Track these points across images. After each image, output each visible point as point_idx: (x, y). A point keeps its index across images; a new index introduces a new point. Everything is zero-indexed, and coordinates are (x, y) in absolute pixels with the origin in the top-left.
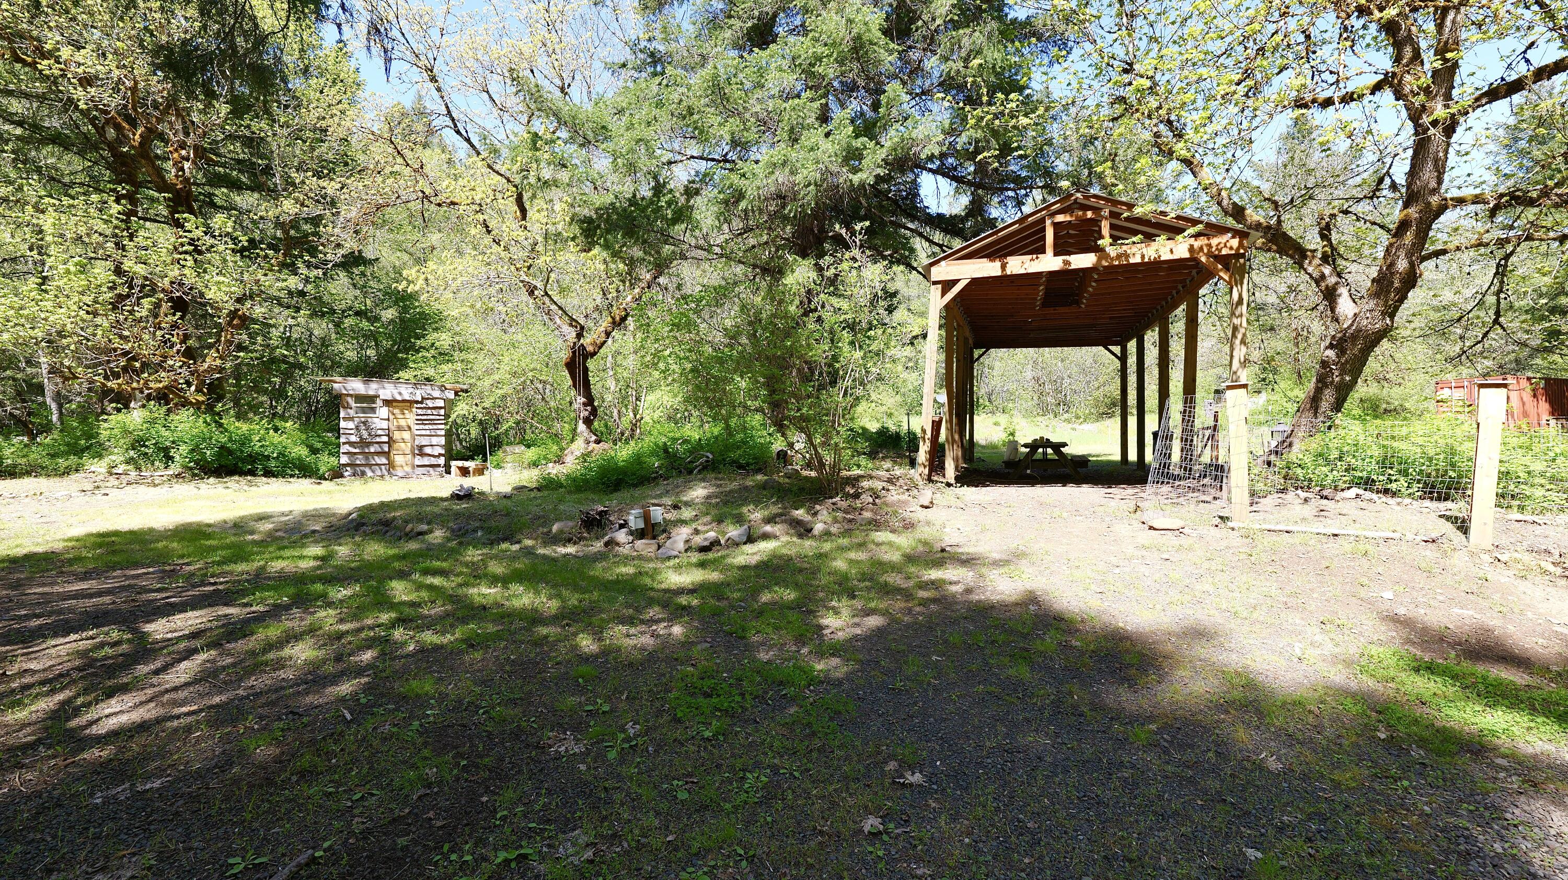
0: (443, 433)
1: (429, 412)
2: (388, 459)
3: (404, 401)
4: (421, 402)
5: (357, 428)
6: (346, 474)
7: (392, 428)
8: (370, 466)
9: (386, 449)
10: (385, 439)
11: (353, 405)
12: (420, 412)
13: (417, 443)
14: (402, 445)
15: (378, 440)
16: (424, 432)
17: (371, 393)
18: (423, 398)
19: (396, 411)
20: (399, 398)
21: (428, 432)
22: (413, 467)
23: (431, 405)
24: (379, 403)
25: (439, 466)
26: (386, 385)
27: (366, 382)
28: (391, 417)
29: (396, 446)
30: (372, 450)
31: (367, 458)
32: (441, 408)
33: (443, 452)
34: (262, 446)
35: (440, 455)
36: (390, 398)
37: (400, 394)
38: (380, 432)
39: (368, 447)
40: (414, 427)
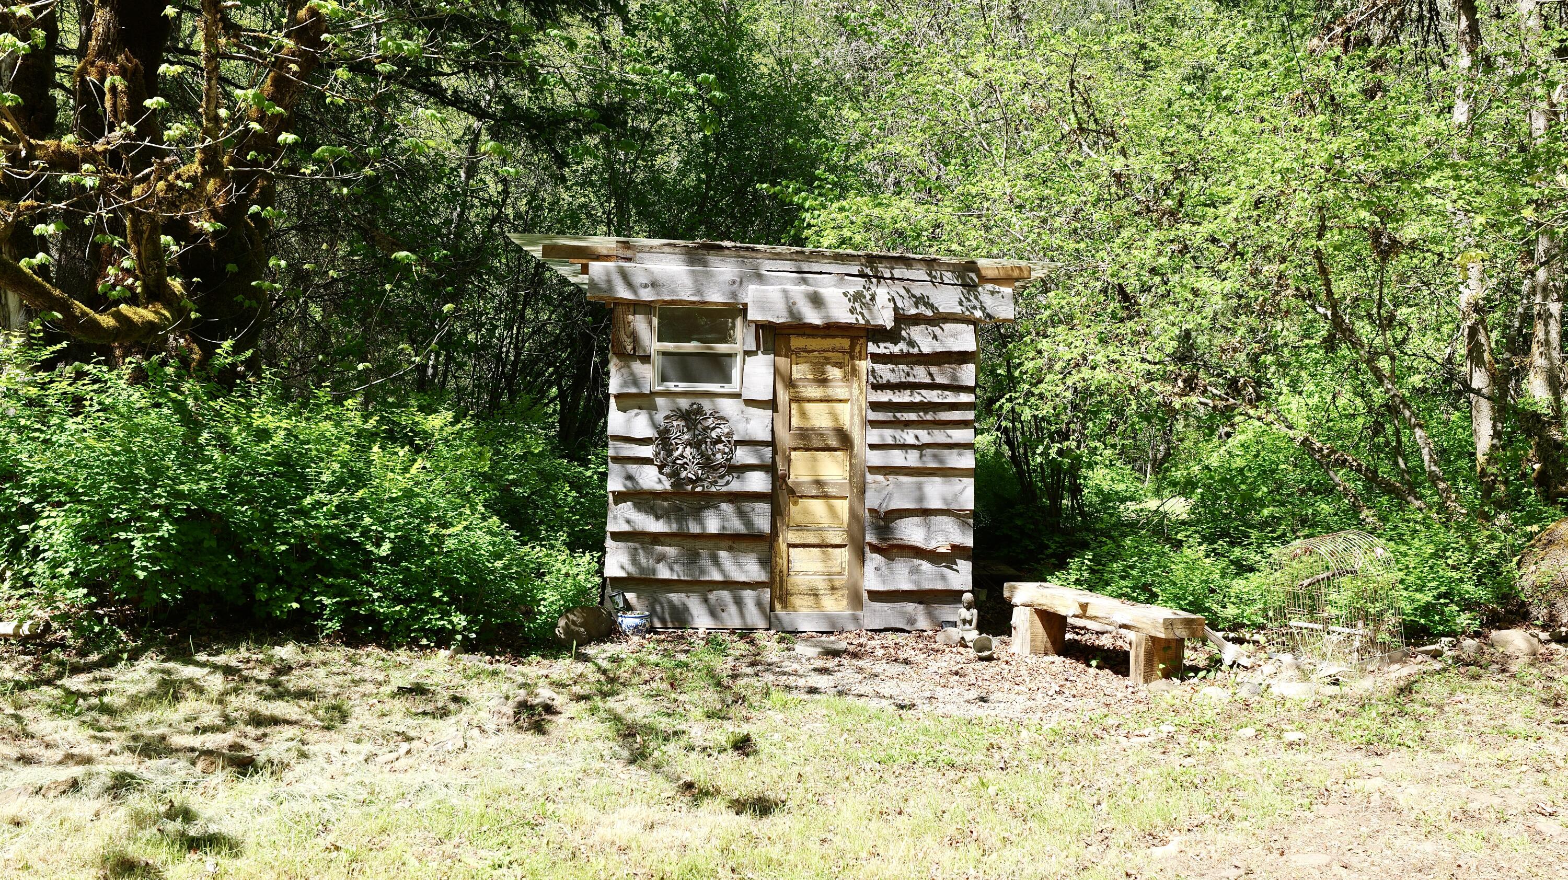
0: (967, 461)
1: (920, 374)
2: (768, 561)
3: (832, 329)
4: (892, 336)
5: (663, 439)
6: (628, 621)
7: (786, 438)
8: (703, 588)
9: (763, 524)
10: (758, 482)
11: (653, 344)
12: (886, 372)
13: (872, 500)
14: (817, 507)
15: (736, 486)
16: (897, 458)
17: (716, 296)
18: (901, 319)
19: (800, 371)
20: (813, 317)
21: (912, 459)
22: (855, 600)
23: (927, 346)
24: (743, 337)
25: (954, 596)
26: (766, 265)
27: (694, 257)
28: (783, 397)
29: (795, 511)
30: (713, 525)
31: (692, 558)
32: (963, 357)
33: (968, 541)
34: (343, 508)
35: (958, 551)
36: (779, 316)
37: (816, 300)
38: (742, 456)
39: (698, 514)
40: (863, 436)
